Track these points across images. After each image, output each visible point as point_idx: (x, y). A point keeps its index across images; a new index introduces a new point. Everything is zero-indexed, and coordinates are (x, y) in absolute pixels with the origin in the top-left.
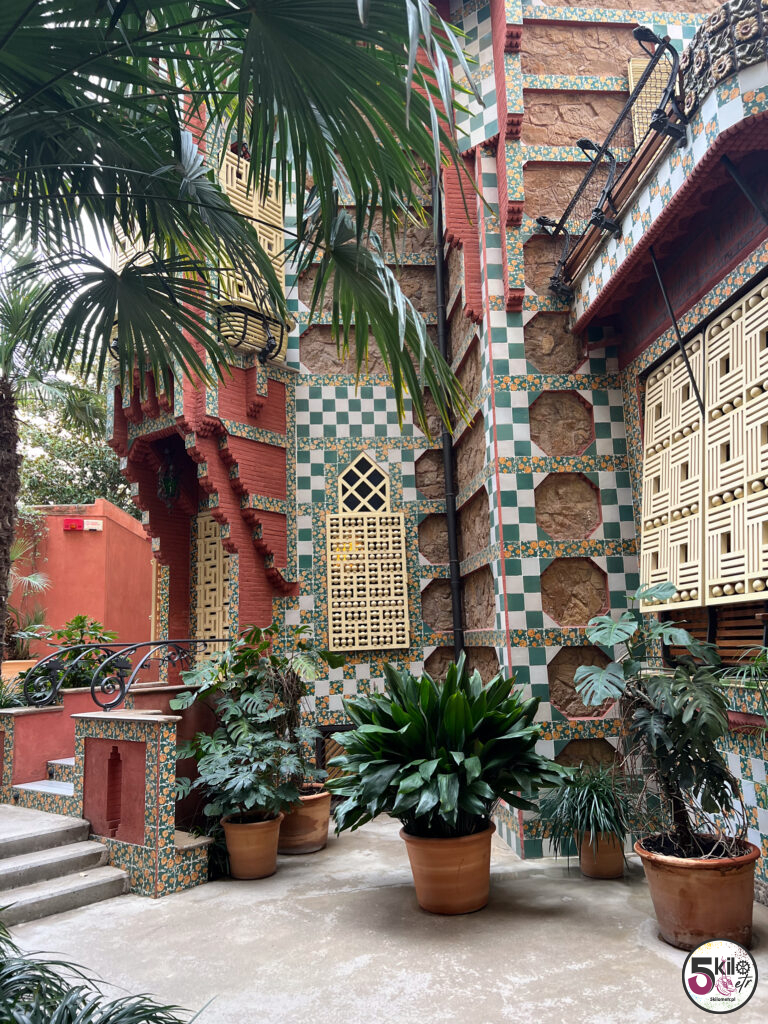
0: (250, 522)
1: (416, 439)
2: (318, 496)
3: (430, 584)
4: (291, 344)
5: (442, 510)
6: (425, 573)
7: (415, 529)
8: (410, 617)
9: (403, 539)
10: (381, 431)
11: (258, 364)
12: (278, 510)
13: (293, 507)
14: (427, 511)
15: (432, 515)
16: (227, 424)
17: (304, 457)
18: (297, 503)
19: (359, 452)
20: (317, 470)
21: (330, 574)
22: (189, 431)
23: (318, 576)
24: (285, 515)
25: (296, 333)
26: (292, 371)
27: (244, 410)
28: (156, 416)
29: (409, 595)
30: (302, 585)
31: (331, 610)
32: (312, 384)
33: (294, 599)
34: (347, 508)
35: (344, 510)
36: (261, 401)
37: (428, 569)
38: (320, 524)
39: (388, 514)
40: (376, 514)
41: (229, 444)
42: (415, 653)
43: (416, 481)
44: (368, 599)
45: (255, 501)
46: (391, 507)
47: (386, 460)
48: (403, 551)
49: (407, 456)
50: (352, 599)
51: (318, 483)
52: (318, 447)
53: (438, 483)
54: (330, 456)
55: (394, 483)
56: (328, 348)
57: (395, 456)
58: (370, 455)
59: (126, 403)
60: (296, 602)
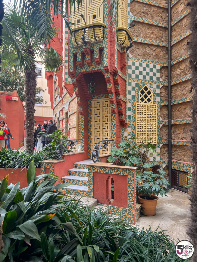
1: (160, 82)
2: (133, 97)
3: (162, 126)
5: (166, 104)
6: (161, 123)
7: (159, 109)
8: (157, 135)
9: (156, 112)
10: (151, 78)
14: (162, 104)
15: (164, 106)
16: (118, 71)
17: (130, 84)
18: (128, 99)
19: (145, 84)
20: (134, 89)
21: (136, 122)
22: (108, 72)
23: (133, 122)
24: (125, 103)
26: (128, 56)
27: (120, 67)
29: (157, 129)
30: (128, 124)
31: (137, 132)
32: (133, 60)
33: (126, 128)
34: (141, 102)
38: (134, 106)
39: (152, 104)
40: (149, 104)
42: (158, 146)
43: (160, 95)
44: (147, 129)
45: (122, 97)
46: (153, 102)
47: (152, 88)
48: (156, 116)
49: (158, 87)
50: (142, 129)
51: (133, 93)
52: (134, 81)
53: (165, 96)
54: (137, 85)
55: (154, 95)
56: (137, 50)
57: (155, 86)
58: (148, 85)
59: (79, 59)
60: (127, 129)
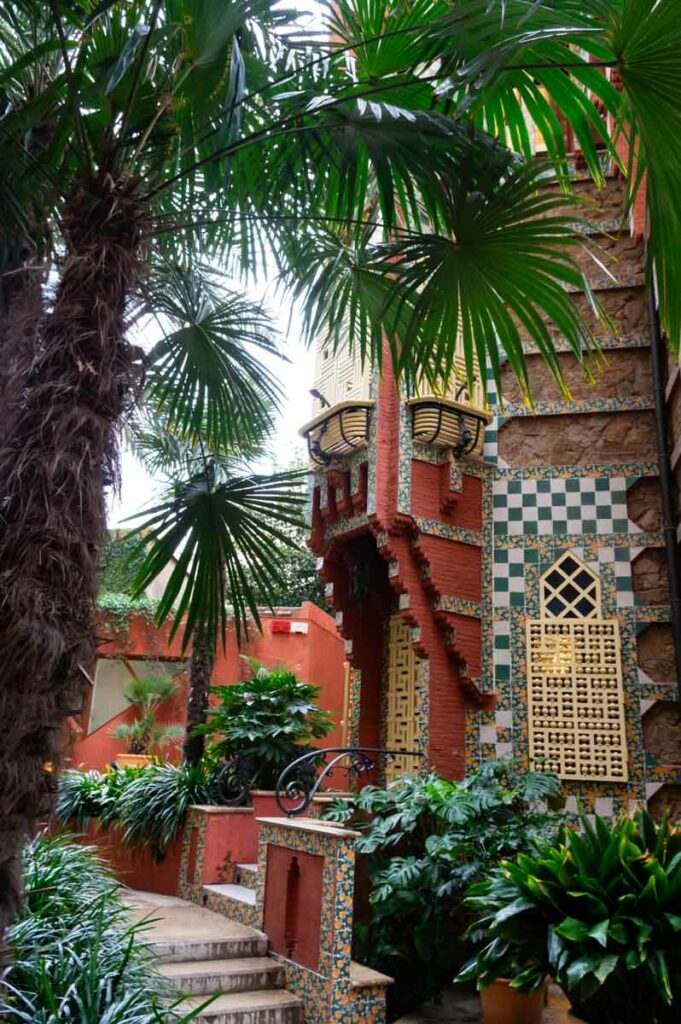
0: (441, 625)
1: (632, 536)
2: (517, 599)
3: (653, 707)
4: (489, 437)
5: (666, 618)
6: (646, 693)
7: (633, 640)
8: (629, 744)
9: (617, 652)
10: (589, 527)
11: (452, 458)
12: (472, 614)
13: (490, 611)
14: (647, 619)
15: (653, 624)
16: (419, 521)
17: (502, 556)
18: (494, 606)
19: (564, 551)
20: (516, 570)
21: (530, 688)
22: (381, 530)
23: (517, 690)
24: (479, 620)
25: (493, 427)
26: (490, 465)
27: (437, 507)
28: (351, 515)
29: (627, 719)
30: (499, 699)
31: (532, 730)
32: (511, 478)
33: (490, 713)
34: (549, 613)
35: (547, 616)
36: (456, 497)
37: (651, 689)
38: (519, 630)
39: (600, 621)
40: (586, 621)
41: (420, 543)
42: (636, 789)
43: (633, 583)
44: (576, 719)
45: (447, 603)
46: (603, 614)
47: (596, 560)
48: (618, 666)
49: (621, 555)
50: (557, 719)
51: (517, 585)
52: (517, 545)
53: (660, 586)
54: (530, 556)
55: (606, 585)
56: (528, 440)
57: (607, 554)
58: (576, 554)
59: (324, 503)
60: (492, 717)
